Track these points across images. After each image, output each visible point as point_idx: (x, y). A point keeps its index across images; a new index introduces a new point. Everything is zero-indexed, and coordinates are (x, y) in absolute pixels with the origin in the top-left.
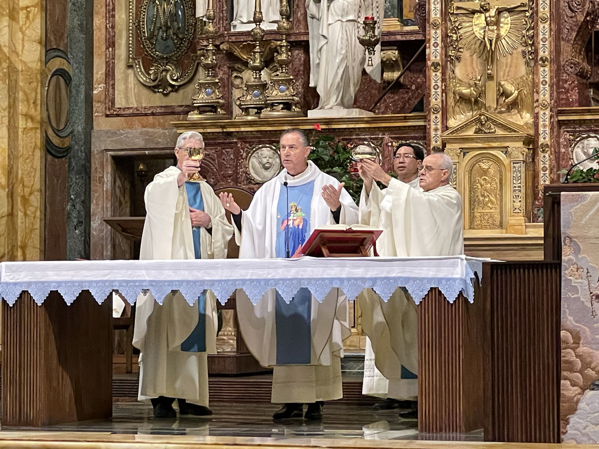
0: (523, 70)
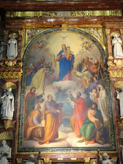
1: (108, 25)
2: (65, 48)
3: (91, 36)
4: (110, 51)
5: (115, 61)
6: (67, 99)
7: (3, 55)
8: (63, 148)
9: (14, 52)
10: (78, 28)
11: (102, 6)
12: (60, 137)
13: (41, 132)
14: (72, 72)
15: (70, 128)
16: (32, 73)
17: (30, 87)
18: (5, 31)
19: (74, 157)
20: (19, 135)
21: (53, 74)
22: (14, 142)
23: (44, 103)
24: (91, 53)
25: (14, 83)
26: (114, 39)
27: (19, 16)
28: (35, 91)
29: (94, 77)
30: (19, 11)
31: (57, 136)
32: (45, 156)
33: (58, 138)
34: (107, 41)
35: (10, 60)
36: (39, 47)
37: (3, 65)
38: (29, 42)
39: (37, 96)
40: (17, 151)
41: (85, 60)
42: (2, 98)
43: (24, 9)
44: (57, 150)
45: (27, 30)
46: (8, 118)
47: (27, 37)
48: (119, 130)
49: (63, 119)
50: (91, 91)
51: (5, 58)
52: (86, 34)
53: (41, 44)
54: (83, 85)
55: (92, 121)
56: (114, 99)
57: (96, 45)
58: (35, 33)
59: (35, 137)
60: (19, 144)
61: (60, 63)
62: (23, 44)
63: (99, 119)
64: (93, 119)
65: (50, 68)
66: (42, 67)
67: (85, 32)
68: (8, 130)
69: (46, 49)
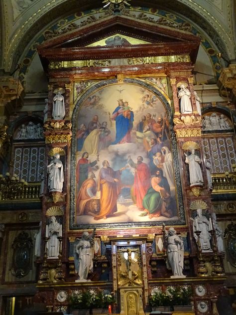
0: (138, 268)
1: (173, 74)
2: (123, 104)
3: (153, 88)
4: (176, 105)
5: (183, 118)
6: (127, 165)
7: (48, 115)
8: (123, 224)
9: (61, 112)
10: (137, 79)
11: (166, 50)
12: (119, 211)
13: (96, 206)
14: (131, 133)
15: (131, 199)
16: (83, 135)
17: (82, 152)
18: (49, 86)
19: (137, 234)
20: (70, 209)
21: (109, 135)
22: (65, 217)
23: (99, 171)
24: (155, 108)
25: (63, 148)
26: (181, 90)
27: (66, 66)
28: (87, 158)
29: (158, 137)
30: (65, 60)
31: (115, 209)
32: (102, 233)
33: (117, 212)
34: (173, 93)
35: (56, 121)
36: (91, 104)
37: (48, 127)
38: (78, 99)
39: (90, 163)
40: (68, 228)
41: (146, 117)
42: (49, 166)
43: (71, 58)
44: (116, 226)
45: (76, 84)
46: (58, 191)
47: (75, 91)
48: (189, 200)
49: (122, 190)
50: (155, 155)
51: (50, 119)
52: (148, 86)
53: (93, 100)
54: (144, 148)
55: (157, 191)
56: (182, 163)
57: (160, 98)
58: (85, 87)
59: (90, 211)
60: (71, 221)
61: (116, 123)
62: (71, 101)
63: (164, 187)
64: (158, 188)
65: (105, 128)
66: (96, 128)
67: (146, 84)
68: (58, 204)
69: (99, 106)
